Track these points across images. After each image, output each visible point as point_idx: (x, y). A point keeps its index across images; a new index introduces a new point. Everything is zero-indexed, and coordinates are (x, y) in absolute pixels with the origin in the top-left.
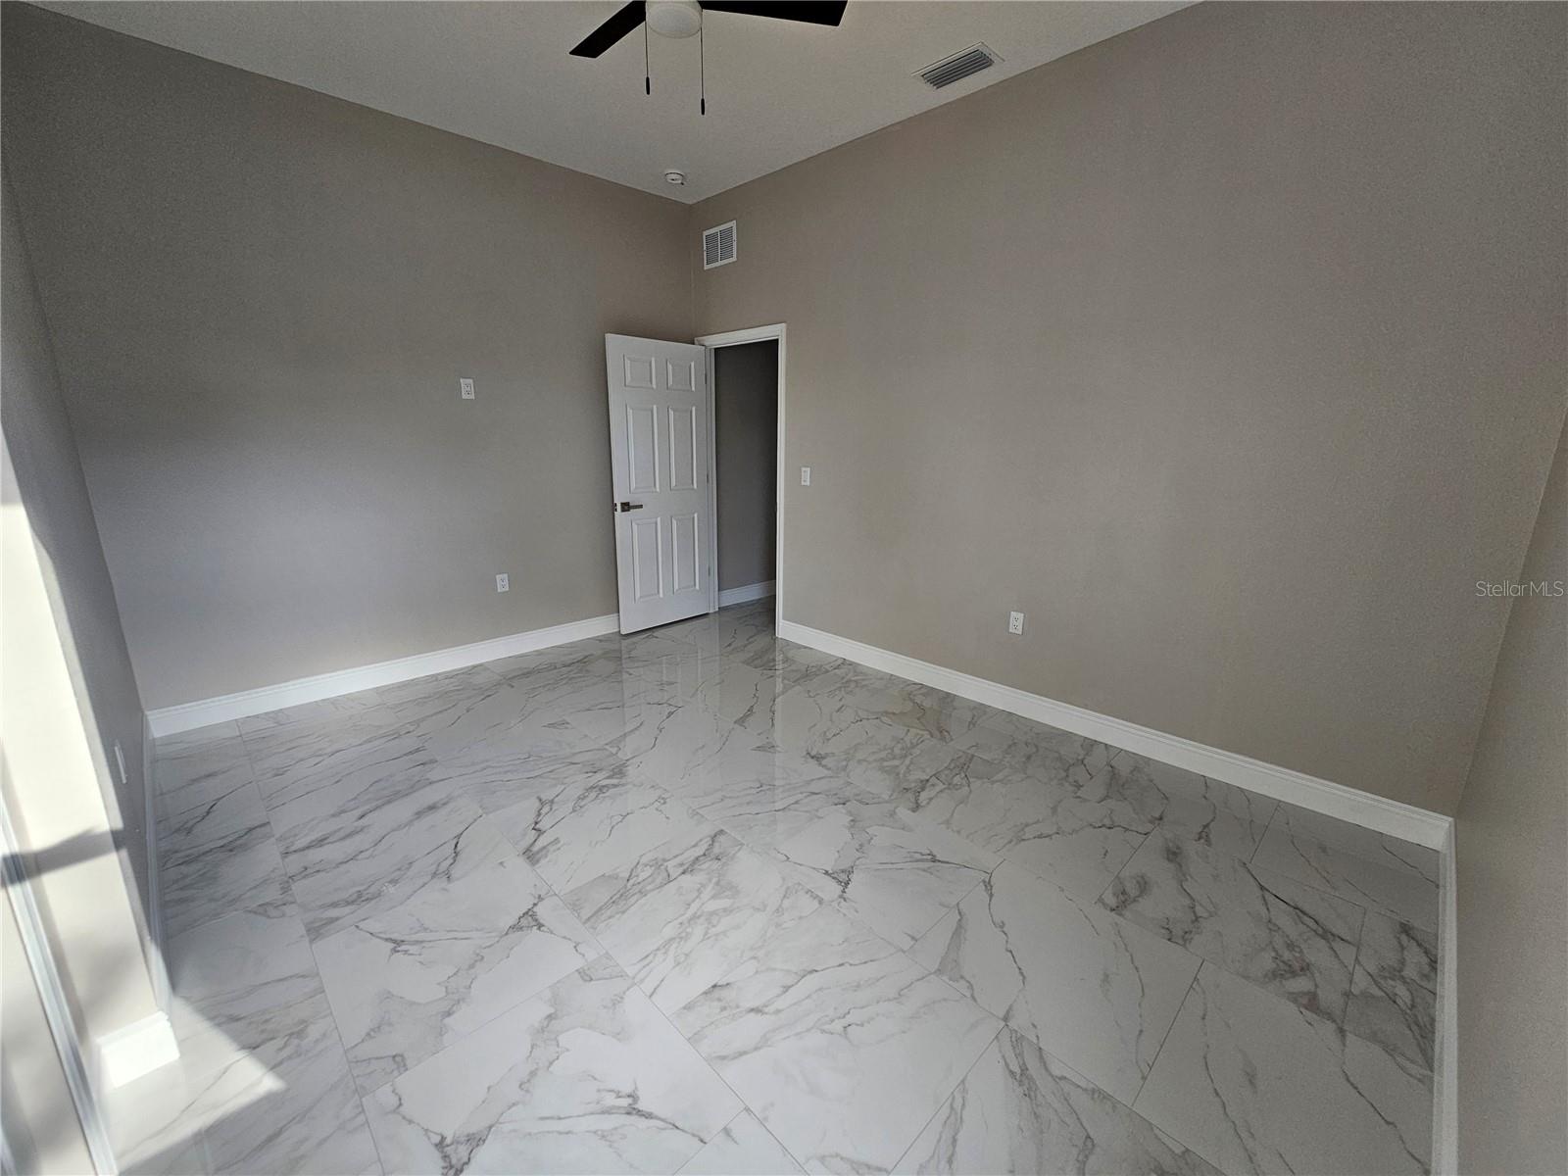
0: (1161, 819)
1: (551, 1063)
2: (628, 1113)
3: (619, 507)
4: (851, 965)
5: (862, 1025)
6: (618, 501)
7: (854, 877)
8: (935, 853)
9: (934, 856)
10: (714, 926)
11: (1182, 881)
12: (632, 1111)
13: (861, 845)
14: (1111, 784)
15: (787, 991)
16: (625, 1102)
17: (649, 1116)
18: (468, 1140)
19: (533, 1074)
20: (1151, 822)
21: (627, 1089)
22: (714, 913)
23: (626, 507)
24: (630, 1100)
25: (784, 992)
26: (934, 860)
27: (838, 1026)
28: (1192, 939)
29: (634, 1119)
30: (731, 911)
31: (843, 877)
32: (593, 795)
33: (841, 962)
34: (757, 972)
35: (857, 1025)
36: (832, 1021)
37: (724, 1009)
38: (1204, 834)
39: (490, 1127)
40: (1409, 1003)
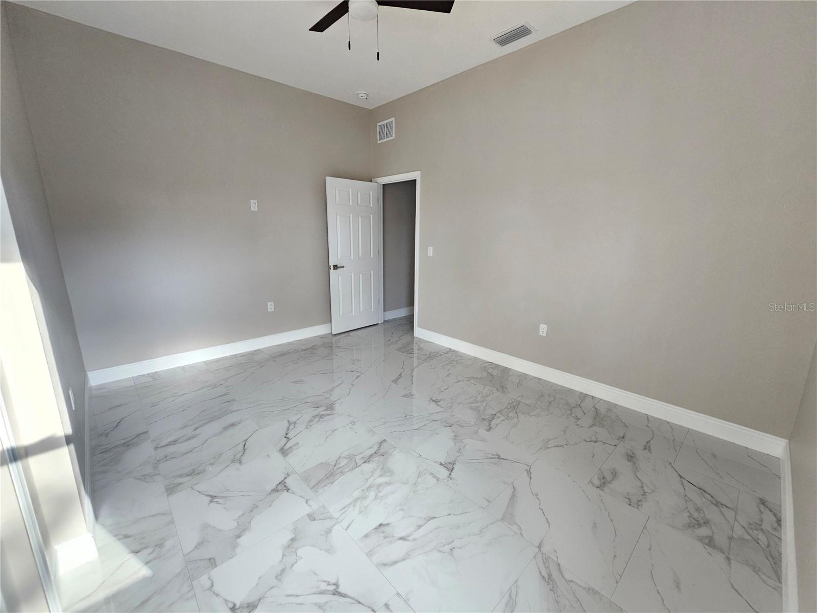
0: (623, 437)
1: (293, 565)
2: (334, 594)
3: (332, 267)
4: (454, 515)
5: (460, 548)
6: (331, 265)
7: (456, 467)
8: (500, 454)
9: (499, 456)
10: (380, 492)
11: (635, 472)
12: (336, 593)
13: (460, 449)
14: (595, 418)
15: (420, 528)
16: (332, 588)
17: (345, 596)
18: (248, 607)
19: (283, 571)
20: (618, 439)
21: (333, 581)
22: (380, 485)
23: (336, 267)
24: (334, 587)
25: (418, 529)
26: (499, 458)
27: (447, 548)
28: (642, 504)
29: (337, 598)
30: (390, 484)
31: (450, 466)
32: (317, 419)
33: (449, 513)
34: (403, 518)
35: (458, 548)
36: (444, 545)
37: (385, 537)
38: (647, 447)
39: (260, 600)
40: (766, 544)
